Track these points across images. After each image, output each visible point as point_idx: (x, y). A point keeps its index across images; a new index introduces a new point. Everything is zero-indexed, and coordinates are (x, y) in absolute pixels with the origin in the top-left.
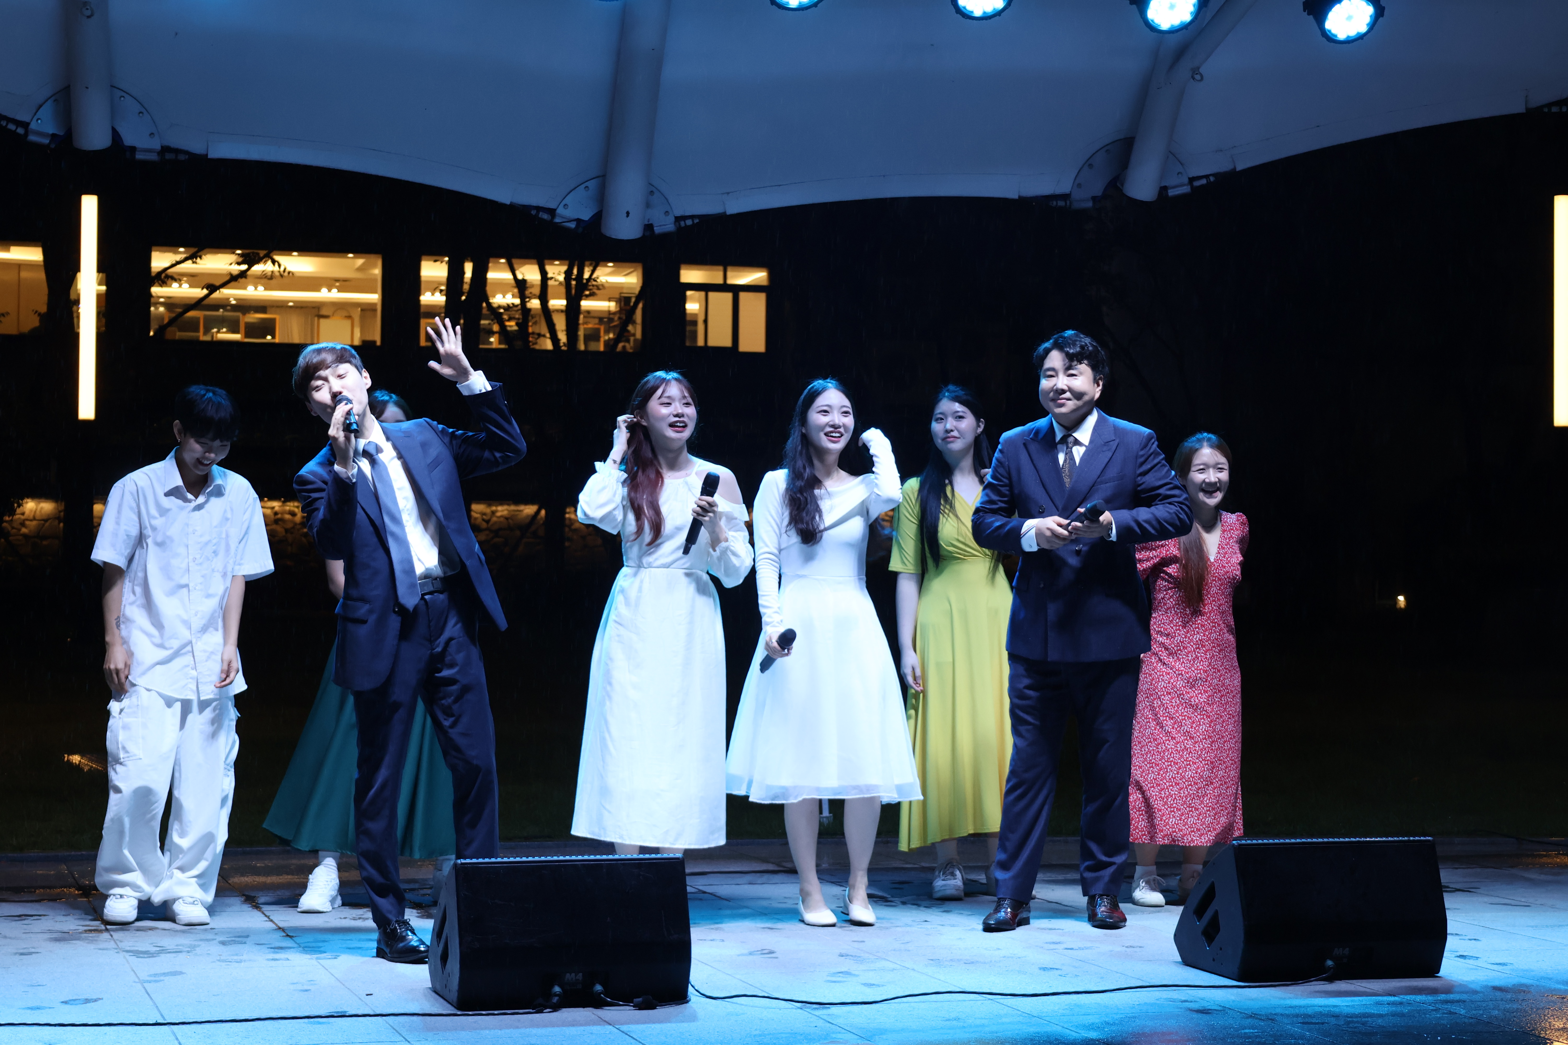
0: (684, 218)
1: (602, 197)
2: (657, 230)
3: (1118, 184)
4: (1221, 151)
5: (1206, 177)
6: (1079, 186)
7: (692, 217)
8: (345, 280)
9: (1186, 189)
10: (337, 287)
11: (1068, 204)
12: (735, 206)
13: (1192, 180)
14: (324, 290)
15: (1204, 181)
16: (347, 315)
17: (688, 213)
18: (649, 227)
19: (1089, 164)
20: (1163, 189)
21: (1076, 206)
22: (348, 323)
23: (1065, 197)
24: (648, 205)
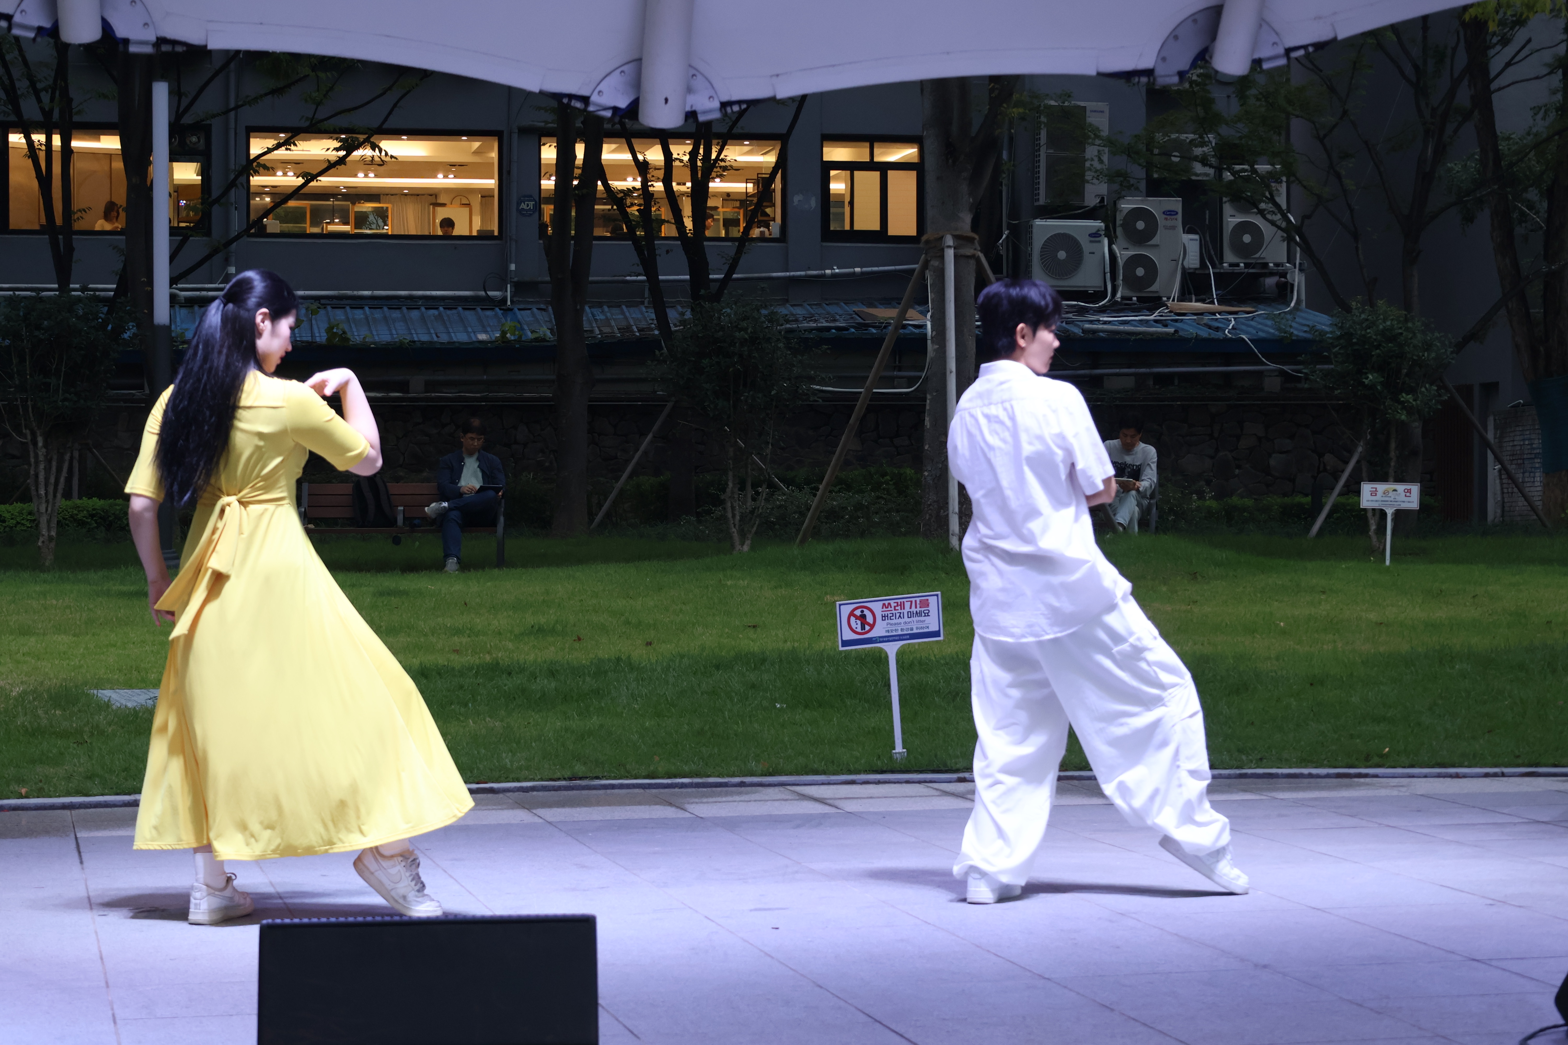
0: (730, 103)
1: (637, 83)
2: (702, 118)
3: (1207, 57)
4: (1320, 18)
5: (1305, 47)
6: (1164, 59)
7: (739, 102)
8: (461, 165)
9: (1283, 62)
10: (453, 172)
11: (1152, 80)
12: (786, 90)
13: (1288, 51)
14: (440, 176)
15: (1301, 52)
16: (465, 201)
17: (735, 98)
18: (691, 115)
19: (1174, 36)
20: (1257, 63)
21: (1161, 81)
22: (467, 210)
23: (1149, 73)
24: (689, 90)
